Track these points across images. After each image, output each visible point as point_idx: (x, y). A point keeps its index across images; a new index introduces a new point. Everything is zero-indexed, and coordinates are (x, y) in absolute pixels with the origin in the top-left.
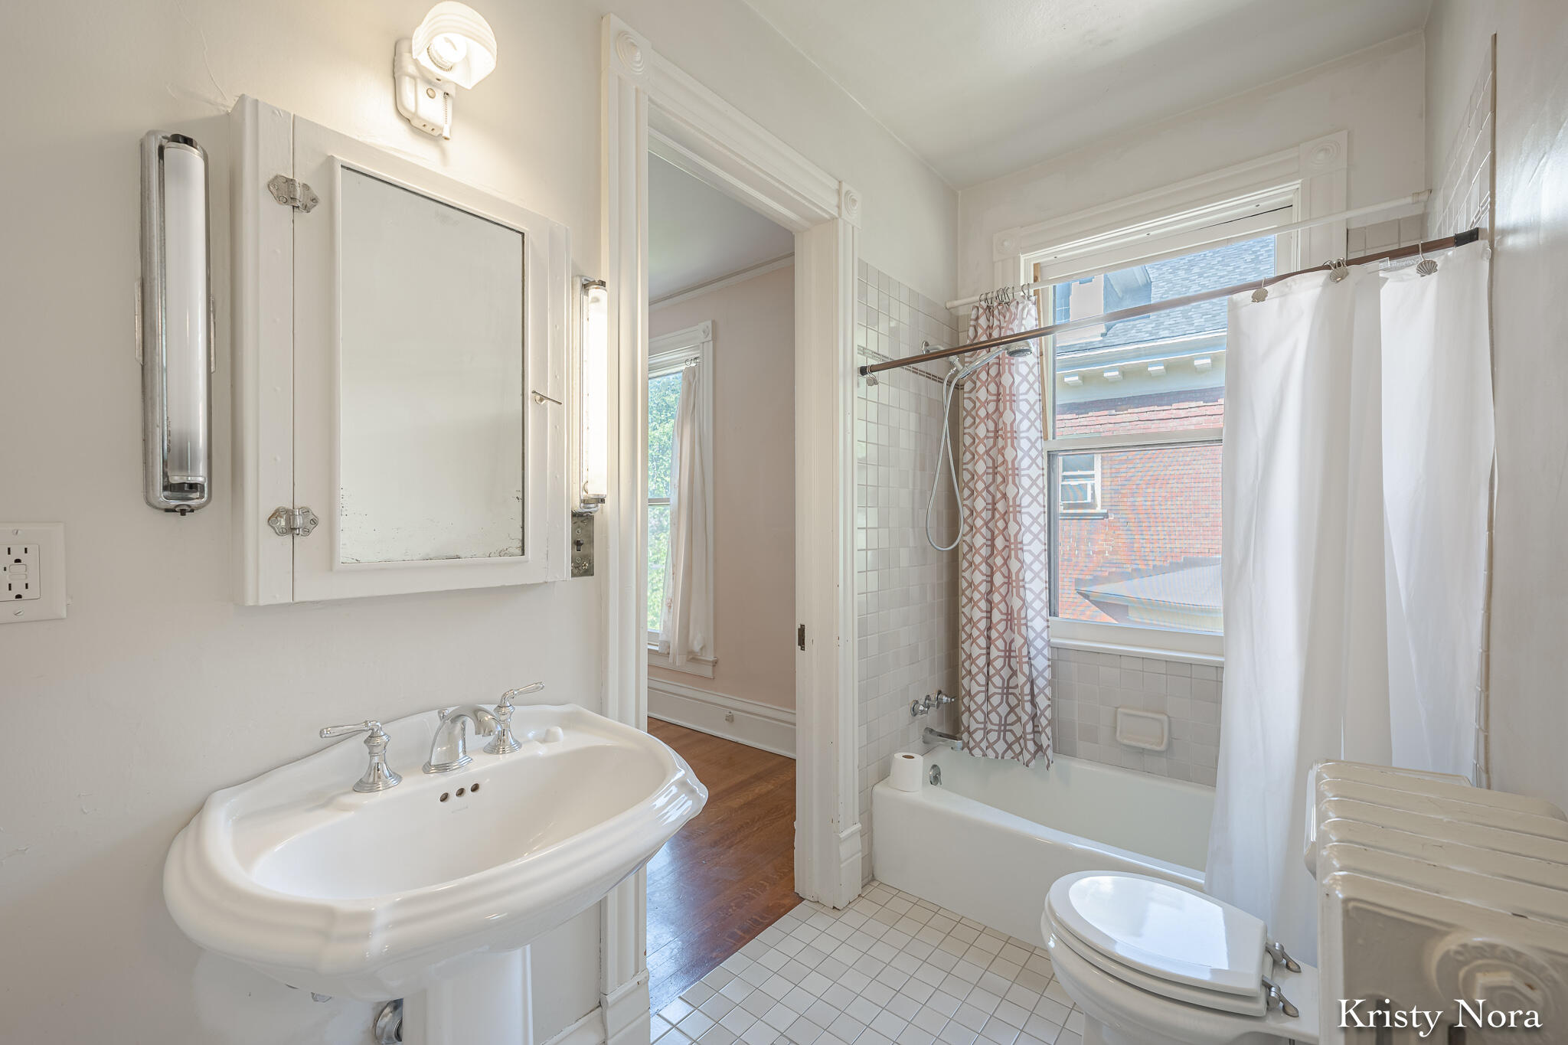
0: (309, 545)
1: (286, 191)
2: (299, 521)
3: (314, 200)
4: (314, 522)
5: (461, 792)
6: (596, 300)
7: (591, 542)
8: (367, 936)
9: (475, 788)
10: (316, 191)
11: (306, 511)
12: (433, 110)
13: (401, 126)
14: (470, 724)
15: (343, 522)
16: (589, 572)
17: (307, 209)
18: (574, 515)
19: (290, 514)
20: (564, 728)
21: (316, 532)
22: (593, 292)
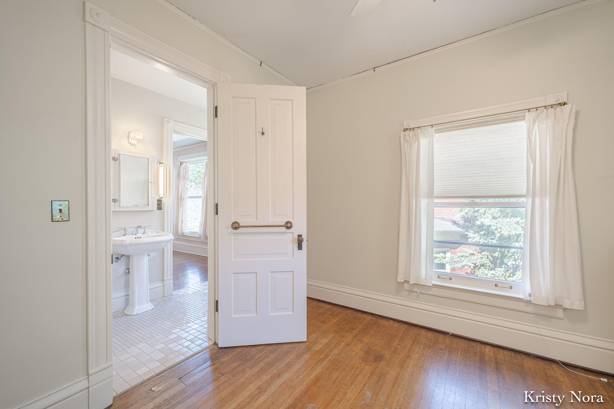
0: (117, 204)
1: (114, 159)
2: (116, 201)
3: (118, 159)
4: (117, 201)
5: (138, 238)
6: (161, 166)
7: (161, 204)
8: (126, 242)
9: (140, 238)
10: (118, 158)
11: (117, 199)
12: (134, 142)
13: (129, 144)
14: (139, 227)
15: (121, 201)
16: (161, 209)
17: (117, 160)
18: (158, 200)
19: (115, 199)
20: (155, 233)
21: (118, 202)
22: (161, 165)
